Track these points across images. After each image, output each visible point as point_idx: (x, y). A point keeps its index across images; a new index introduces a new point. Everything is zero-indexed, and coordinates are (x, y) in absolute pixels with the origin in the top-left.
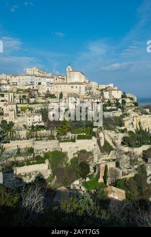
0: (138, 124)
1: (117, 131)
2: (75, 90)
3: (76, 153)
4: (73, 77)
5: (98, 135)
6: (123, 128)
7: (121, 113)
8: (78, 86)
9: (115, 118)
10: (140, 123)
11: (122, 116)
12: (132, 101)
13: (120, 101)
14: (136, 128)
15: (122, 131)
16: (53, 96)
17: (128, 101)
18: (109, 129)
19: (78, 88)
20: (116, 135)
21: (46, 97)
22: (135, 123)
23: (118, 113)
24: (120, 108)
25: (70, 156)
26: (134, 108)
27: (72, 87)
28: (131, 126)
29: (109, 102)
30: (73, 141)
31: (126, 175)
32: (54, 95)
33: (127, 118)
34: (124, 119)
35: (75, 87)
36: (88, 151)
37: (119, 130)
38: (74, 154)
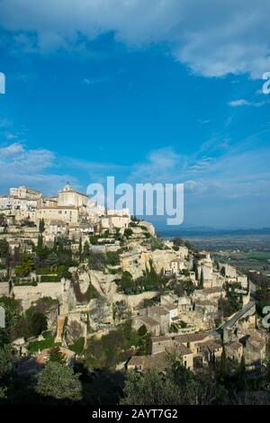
0: (148, 263)
1: (107, 271)
2: (64, 216)
3: (36, 302)
4: (67, 199)
5: (77, 278)
6: (117, 267)
7: (119, 247)
8: (68, 211)
9: (109, 253)
10: (151, 262)
11: (120, 252)
12: (144, 231)
13: (122, 232)
14: (145, 269)
15: (113, 272)
16: (31, 224)
17: (137, 231)
18: (96, 269)
19: (68, 213)
20: (104, 277)
21: (23, 225)
22: (141, 261)
23: (114, 248)
24: (119, 239)
25: (26, 306)
26: (141, 241)
27: (61, 212)
28: (133, 265)
29: (107, 232)
30: (34, 284)
31: (93, 331)
32: (33, 223)
33: (127, 254)
34: (122, 255)
35: (63, 212)
36: (54, 298)
37: (110, 270)
38: (32, 303)
